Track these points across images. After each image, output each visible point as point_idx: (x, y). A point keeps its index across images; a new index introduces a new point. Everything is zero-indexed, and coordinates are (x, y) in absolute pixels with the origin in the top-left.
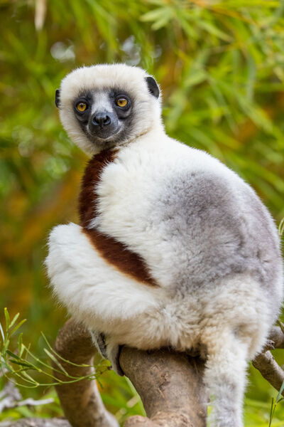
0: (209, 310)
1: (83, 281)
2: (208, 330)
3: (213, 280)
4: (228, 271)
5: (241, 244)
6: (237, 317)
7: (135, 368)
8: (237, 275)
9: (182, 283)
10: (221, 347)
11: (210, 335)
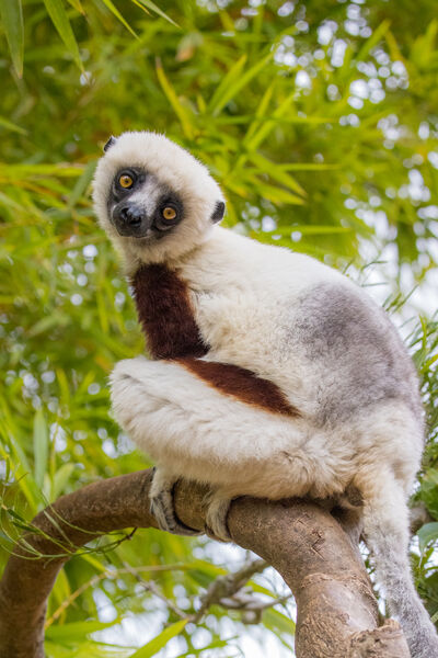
0: (366, 442)
1: (193, 418)
2: (365, 469)
3: (366, 405)
4: (382, 394)
5: (390, 364)
6: (396, 451)
7: (267, 526)
8: (391, 399)
9: (333, 409)
10: (381, 488)
11: (365, 475)
